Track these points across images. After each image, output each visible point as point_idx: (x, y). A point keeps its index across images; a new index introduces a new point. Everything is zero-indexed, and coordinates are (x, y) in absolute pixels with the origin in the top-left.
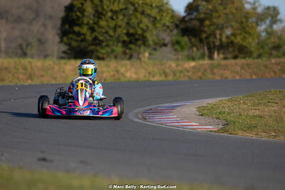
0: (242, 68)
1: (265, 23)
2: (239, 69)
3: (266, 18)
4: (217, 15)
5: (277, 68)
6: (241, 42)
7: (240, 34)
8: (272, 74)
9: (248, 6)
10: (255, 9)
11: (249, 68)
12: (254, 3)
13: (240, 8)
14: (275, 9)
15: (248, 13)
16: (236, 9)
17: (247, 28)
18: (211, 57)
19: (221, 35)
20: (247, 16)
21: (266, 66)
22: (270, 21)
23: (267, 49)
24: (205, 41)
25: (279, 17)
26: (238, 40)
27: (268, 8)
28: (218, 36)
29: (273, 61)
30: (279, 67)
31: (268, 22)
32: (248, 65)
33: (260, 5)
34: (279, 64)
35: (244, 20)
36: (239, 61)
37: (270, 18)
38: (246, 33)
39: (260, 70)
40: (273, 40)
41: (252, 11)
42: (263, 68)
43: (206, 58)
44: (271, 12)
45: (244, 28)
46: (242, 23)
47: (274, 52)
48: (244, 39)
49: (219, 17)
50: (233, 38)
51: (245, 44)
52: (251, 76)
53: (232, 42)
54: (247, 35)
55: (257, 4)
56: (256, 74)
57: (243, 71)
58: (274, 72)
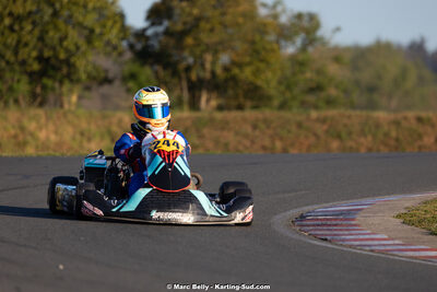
0: (255, 127)
1: (294, 43)
2: (248, 129)
3: (296, 33)
4: (208, 26)
5: (320, 129)
6: (251, 78)
7: (249, 64)
8: (312, 139)
9: (263, 12)
10: (276, 17)
11: (268, 127)
12: (274, 7)
13: (251, 15)
14: (312, 17)
15: (265, 25)
16: (244, 15)
17: (263, 53)
18: (194, 105)
19: (214, 63)
20: (262, 29)
21: (299, 125)
22: (304, 40)
23: (296, 91)
24: (183, 75)
25: (320, 33)
26: (247, 73)
27: (299, 16)
28: (208, 66)
29: (314, 114)
30: (325, 127)
31: (299, 41)
32: (265, 121)
33: (284, 11)
34: (323, 121)
35: (257, 38)
36: (249, 114)
37: (303, 35)
38: (262, 61)
39: (289, 132)
40: (308, 75)
41: (270, 20)
42: (294, 129)
43: (186, 107)
44: (305, 23)
45: (257, 52)
46: (253, 43)
47: (311, 98)
48: (257, 72)
49: (212, 30)
50: (236, 71)
51: (259, 83)
52: (273, 142)
53: (234, 79)
54: (262, 66)
55: (279, 9)
56: (281, 139)
57: (257, 133)
58: (315, 135)
